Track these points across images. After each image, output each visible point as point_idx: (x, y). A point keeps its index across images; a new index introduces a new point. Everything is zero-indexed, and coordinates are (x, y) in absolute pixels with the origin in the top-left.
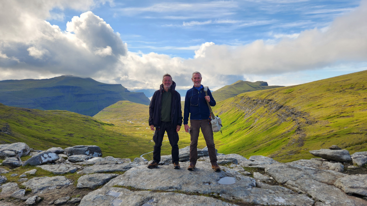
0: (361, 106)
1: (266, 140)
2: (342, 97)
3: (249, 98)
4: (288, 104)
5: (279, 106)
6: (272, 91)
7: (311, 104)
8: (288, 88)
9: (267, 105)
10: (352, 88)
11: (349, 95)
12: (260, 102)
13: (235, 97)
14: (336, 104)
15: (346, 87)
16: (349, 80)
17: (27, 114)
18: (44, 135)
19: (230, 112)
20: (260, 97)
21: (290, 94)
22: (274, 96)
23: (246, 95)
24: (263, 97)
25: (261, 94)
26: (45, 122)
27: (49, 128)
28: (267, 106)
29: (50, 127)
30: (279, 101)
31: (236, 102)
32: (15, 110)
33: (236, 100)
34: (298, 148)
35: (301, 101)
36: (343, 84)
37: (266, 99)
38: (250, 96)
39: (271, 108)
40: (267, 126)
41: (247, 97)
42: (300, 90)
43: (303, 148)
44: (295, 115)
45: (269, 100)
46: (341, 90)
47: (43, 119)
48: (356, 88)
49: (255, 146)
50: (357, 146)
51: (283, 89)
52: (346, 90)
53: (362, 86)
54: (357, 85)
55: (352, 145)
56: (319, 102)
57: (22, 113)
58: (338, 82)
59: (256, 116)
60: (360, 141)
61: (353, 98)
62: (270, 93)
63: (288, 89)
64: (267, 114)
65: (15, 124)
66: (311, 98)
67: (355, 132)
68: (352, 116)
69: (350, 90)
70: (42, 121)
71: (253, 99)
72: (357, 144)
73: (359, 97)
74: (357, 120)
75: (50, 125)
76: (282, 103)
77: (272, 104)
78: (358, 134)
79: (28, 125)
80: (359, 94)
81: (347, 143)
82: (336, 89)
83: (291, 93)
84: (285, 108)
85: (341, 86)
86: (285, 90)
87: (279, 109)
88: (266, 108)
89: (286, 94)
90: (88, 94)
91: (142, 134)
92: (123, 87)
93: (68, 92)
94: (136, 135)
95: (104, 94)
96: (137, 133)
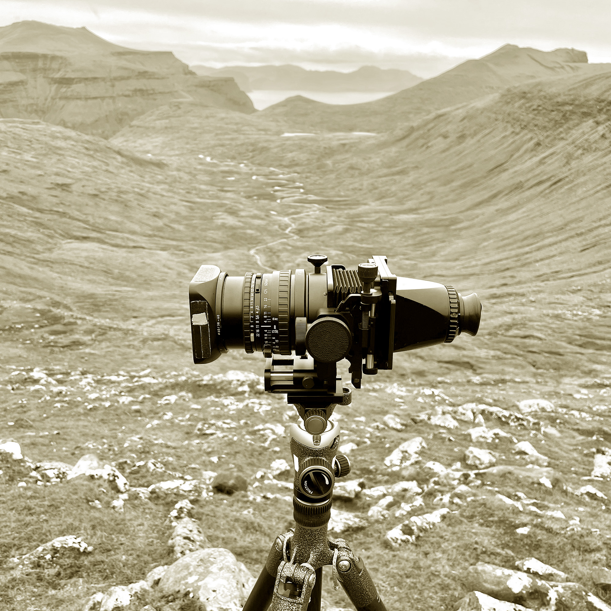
23: (539, 87)
33: (506, 103)
37: (603, 98)
41: (542, 93)
90: (86, 79)
91: (245, 192)
92: (177, 60)
93: (34, 70)
94: (229, 195)
95: (128, 78)
96: (230, 189)
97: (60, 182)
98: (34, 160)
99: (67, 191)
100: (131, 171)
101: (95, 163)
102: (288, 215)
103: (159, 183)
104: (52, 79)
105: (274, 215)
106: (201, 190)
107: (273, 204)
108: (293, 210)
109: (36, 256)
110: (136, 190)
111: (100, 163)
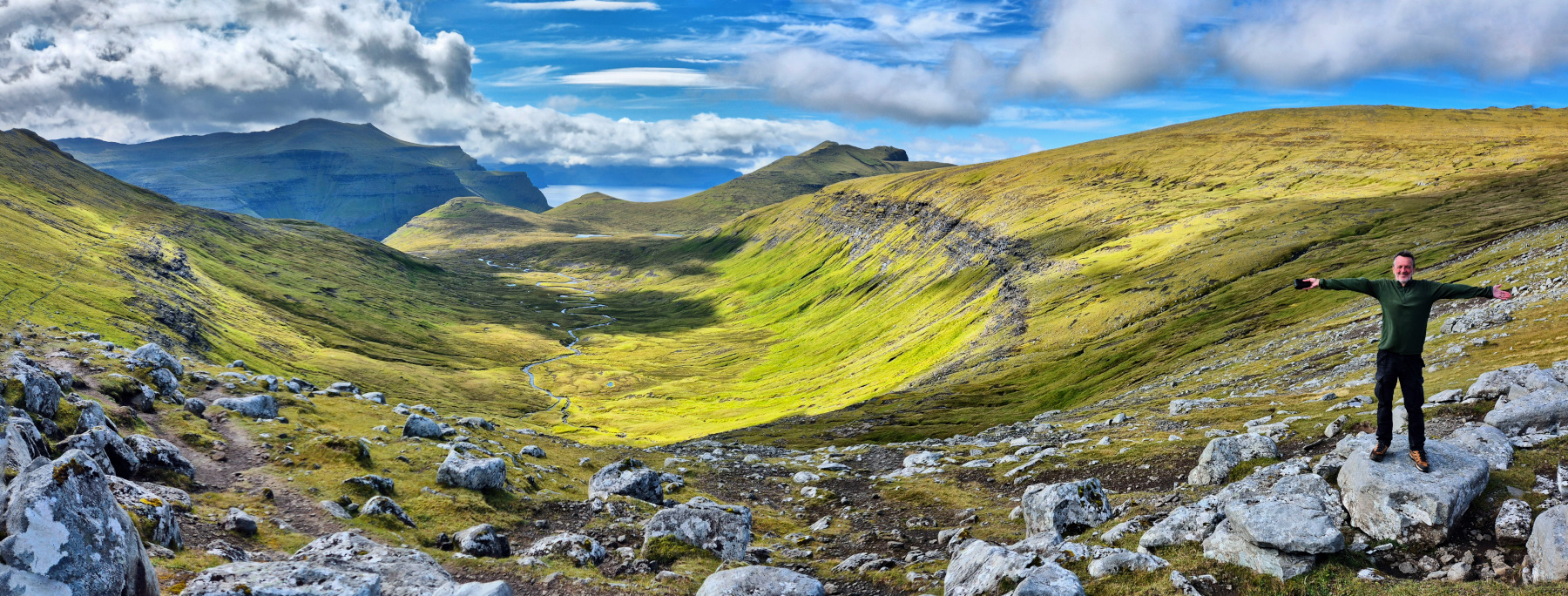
0: (1142, 222)
1: (920, 322)
2: (1100, 197)
3: (862, 198)
4: (972, 217)
5: (949, 220)
6: (926, 178)
7: (1030, 216)
8: (968, 170)
9: (913, 218)
10: (1117, 176)
11: (1115, 194)
12: (895, 210)
13: (818, 193)
14: (1090, 216)
15: (1106, 172)
16: (1111, 154)
17: (224, 226)
18: (262, 285)
19: (801, 242)
20: (893, 195)
21: (974, 188)
22: (932, 192)
23: (852, 189)
24: (902, 194)
25: (896, 187)
26: (266, 250)
27: (274, 269)
28: (914, 223)
29: (277, 266)
30: (948, 207)
31: (821, 210)
32: (196, 216)
33: (819, 204)
34: (1014, 340)
35: (1007, 207)
36: (1100, 164)
37: (911, 200)
38: (864, 191)
39: (927, 229)
40: (920, 280)
41: (855, 194)
42: (1001, 176)
43: (1026, 336)
44: (994, 246)
45: (920, 204)
46: (1095, 179)
47: (259, 242)
48: (1126, 177)
49: (890, 343)
50: (1147, 320)
51: (956, 172)
52: (1107, 181)
53: (1139, 170)
54: (1129, 169)
55: (1137, 319)
56: (1049, 210)
57: (211, 223)
58: (1087, 158)
59: (885, 252)
60: (1153, 307)
61: (1124, 200)
62: (920, 183)
63: (968, 174)
64: (916, 246)
65: (198, 252)
66: (1028, 200)
67: (1139, 287)
68: (1126, 246)
69: (1115, 181)
70: (257, 248)
71: (872, 202)
72: (1147, 316)
73: (1136, 197)
74: (1138, 256)
75: (276, 258)
76: (957, 214)
77: (930, 216)
78: (1146, 292)
79: (227, 257)
80: (1135, 190)
81: (1127, 316)
82: (1084, 177)
83: (978, 185)
84: (965, 229)
85: (1095, 168)
86: (962, 175)
87: (949, 231)
88: (913, 228)
89: (965, 188)
90: (367, 176)
91: (525, 301)
92: (464, 154)
93: (315, 168)
94: (507, 304)
95: (411, 174)
96: (509, 297)
97: (326, 286)
98: (303, 262)
99: (332, 296)
100: (402, 276)
101: (364, 267)
102: (572, 328)
103: (430, 290)
104: (332, 176)
105: (556, 328)
106: (476, 298)
107: (557, 314)
108: (579, 322)
109: (293, 363)
110: (404, 297)
111: (370, 266)
